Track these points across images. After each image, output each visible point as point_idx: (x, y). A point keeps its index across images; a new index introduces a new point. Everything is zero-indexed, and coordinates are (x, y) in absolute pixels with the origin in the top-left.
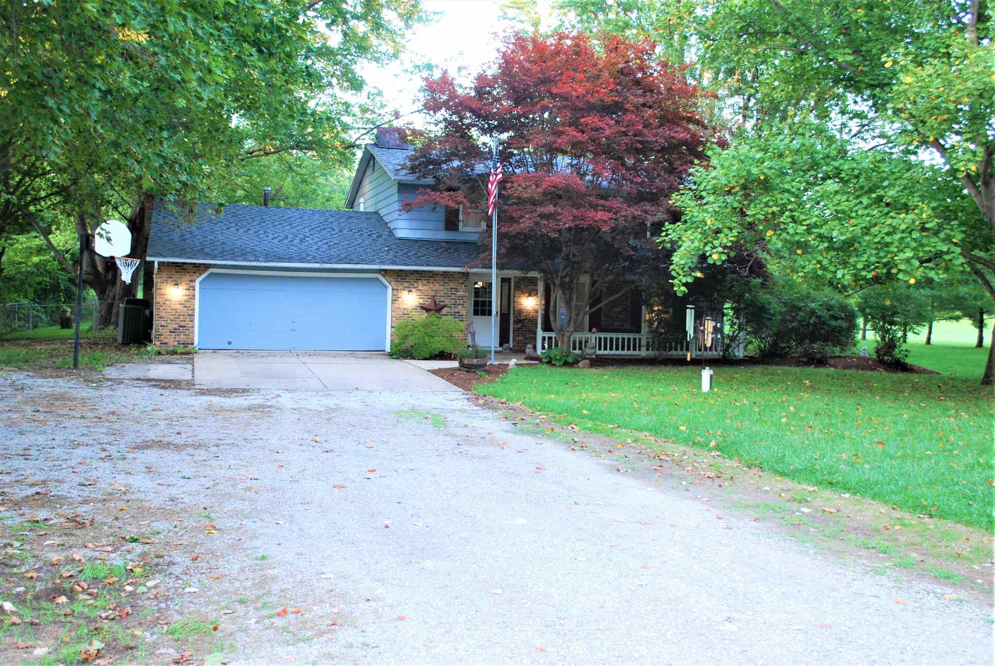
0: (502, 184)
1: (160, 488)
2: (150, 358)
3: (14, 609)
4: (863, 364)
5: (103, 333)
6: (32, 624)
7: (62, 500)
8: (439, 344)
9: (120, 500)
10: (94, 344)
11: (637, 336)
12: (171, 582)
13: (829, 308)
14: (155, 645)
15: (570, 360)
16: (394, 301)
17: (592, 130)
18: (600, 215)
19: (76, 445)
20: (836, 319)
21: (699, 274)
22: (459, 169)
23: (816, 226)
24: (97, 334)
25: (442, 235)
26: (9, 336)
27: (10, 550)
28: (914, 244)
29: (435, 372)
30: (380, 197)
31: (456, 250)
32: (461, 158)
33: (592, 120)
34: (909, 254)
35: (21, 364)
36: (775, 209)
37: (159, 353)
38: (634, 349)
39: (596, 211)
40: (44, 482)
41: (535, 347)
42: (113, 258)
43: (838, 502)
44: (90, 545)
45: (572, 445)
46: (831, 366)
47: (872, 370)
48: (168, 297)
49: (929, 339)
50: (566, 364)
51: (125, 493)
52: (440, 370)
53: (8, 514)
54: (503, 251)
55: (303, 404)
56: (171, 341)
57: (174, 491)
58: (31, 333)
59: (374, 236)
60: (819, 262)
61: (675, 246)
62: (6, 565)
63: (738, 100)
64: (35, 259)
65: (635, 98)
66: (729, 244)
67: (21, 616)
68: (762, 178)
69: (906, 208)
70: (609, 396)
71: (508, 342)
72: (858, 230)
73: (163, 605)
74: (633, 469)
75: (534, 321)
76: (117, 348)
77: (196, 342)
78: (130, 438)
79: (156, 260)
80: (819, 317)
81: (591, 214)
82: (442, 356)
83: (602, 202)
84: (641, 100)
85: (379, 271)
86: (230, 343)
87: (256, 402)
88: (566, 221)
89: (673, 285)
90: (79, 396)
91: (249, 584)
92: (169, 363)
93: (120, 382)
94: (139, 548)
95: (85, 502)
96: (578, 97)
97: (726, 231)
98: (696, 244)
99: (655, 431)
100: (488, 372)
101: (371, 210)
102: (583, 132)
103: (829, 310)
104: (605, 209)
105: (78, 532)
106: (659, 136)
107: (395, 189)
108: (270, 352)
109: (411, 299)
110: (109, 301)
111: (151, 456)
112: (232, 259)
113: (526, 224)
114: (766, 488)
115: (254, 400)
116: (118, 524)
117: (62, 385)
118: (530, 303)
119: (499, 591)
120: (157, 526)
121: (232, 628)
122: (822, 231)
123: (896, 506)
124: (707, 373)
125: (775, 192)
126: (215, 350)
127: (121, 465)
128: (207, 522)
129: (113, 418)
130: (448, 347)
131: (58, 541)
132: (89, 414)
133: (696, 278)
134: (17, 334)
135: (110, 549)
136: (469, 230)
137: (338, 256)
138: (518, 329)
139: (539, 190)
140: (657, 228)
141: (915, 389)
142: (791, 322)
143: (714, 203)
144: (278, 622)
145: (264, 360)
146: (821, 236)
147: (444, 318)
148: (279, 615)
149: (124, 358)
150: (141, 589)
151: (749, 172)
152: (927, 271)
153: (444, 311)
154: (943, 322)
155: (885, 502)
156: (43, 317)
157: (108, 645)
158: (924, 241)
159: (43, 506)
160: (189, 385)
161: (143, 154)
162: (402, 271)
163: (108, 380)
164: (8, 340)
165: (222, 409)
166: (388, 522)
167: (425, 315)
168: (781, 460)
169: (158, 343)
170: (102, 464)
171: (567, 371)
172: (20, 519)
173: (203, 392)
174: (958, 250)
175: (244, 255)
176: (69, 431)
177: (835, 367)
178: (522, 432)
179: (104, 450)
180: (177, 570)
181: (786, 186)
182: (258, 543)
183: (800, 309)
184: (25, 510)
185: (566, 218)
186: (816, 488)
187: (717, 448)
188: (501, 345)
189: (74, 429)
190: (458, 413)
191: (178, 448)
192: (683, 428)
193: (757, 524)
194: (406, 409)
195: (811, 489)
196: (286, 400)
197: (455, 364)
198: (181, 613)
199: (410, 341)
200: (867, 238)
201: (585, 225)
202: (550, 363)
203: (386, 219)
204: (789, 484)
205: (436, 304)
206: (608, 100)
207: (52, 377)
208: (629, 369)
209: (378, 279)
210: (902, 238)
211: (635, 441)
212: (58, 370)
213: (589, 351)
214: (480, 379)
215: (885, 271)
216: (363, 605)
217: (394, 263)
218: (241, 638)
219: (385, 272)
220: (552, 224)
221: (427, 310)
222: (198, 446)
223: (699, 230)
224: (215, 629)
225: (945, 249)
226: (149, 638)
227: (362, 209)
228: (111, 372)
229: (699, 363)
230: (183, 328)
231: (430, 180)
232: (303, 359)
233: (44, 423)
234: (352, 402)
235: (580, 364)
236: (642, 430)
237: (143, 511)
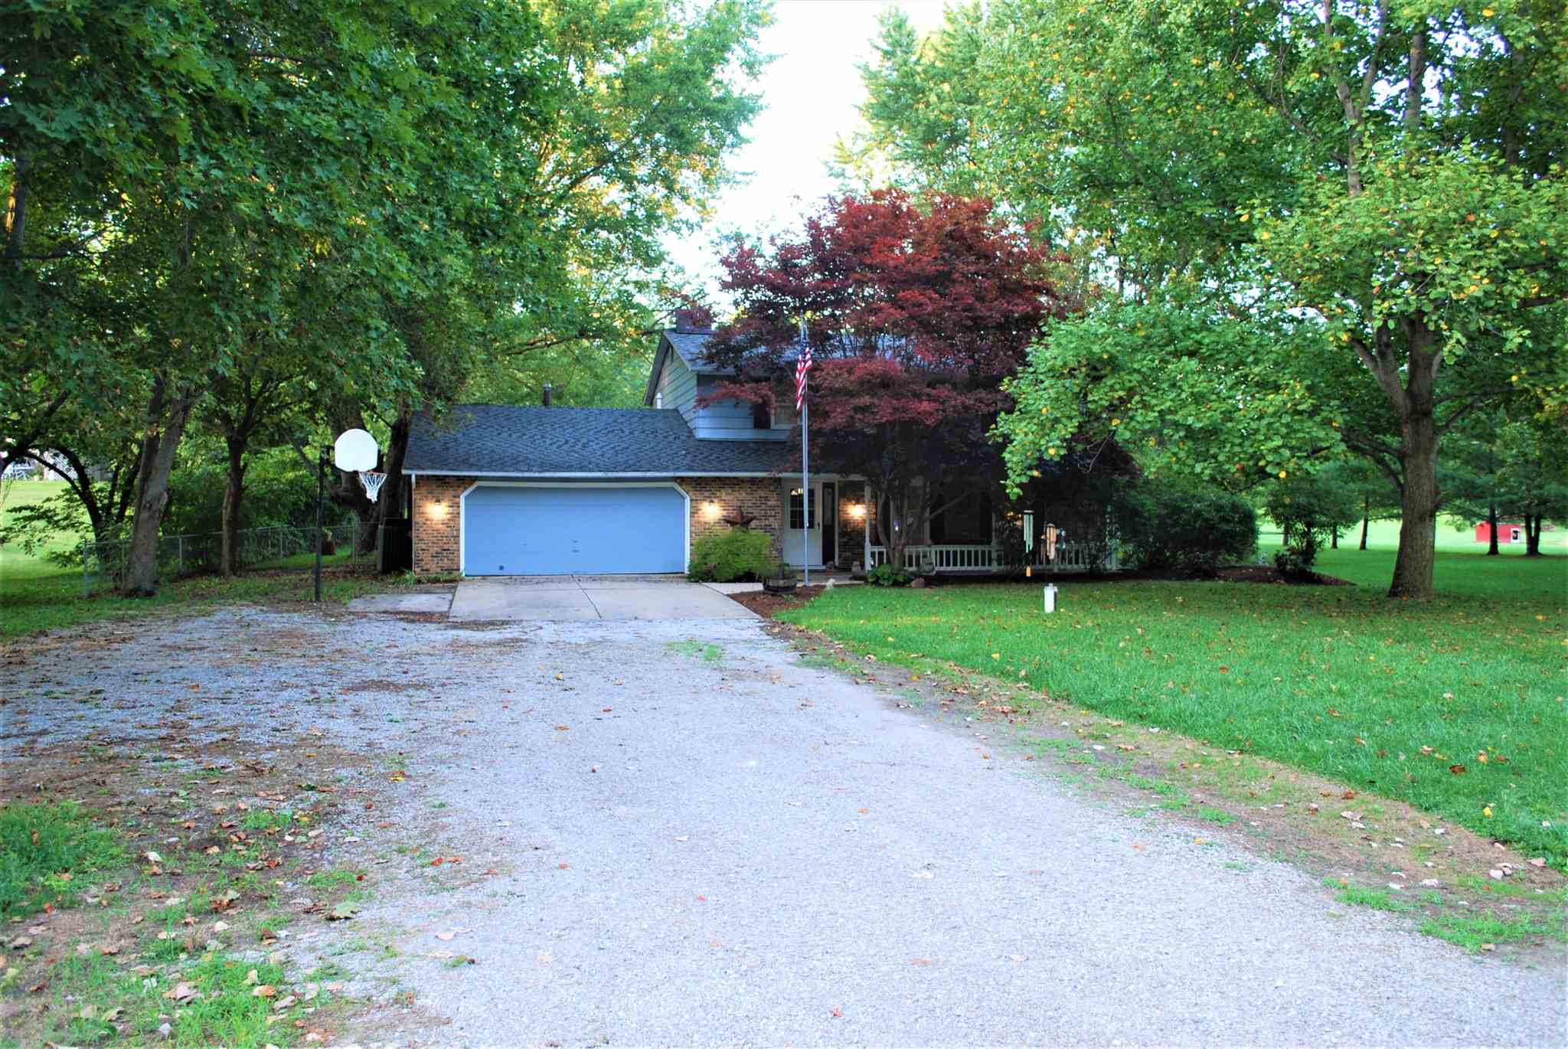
0: (811, 372)
1: (361, 732)
2: (407, 588)
3: (159, 859)
4: (1260, 575)
5: (365, 560)
6: (173, 874)
7: (247, 746)
8: (743, 564)
9: (312, 745)
10: (352, 572)
11: (986, 548)
12: (334, 832)
13: (1219, 508)
14: (293, 895)
15: (901, 579)
16: (693, 514)
17: (914, 305)
18: (925, 406)
19: (283, 687)
20: (1228, 522)
21: (1035, 473)
22: (764, 357)
23: (1170, 411)
24: (359, 560)
25: (749, 434)
26: (257, 566)
27: (174, 800)
28: (1284, 430)
29: (734, 597)
30: (679, 392)
31: (766, 452)
32: (767, 343)
33: (912, 294)
34: (1278, 442)
35: (256, 598)
36: (1122, 393)
37: (419, 582)
38: (983, 564)
39: (921, 401)
40: (235, 728)
41: (863, 565)
42: (356, 473)
43: (1140, 739)
44: (262, 794)
45: (858, 678)
46: (1220, 578)
47: (1270, 582)
48: (429, 516)
49: (1364, 543)
50: (896, 584)
51: (320, 739)
52: (742, 594)
53: (183, 762)
54: (817, 451)
55: (564, 637)
56: (434, 567)
57: (374, 735)
58: (282, 561)
59: (671, 439)
60: (1175, 454)
61: (1007, 440)
62: (166, 815)
63: (1113, 261)
64: (290, 475)
65: (965, 266)
66: (1069, 436)
67: (163, 866)
68: (1105, 356)
69: (1277, 388)
70: (929, 621)
71: (833, 559)
72: (1218, 416)
73: (317, 855)
74: (917, 705)
75: (862, 533)
76: (375, 578)
77: (462, 567)
78: (350, 678)
79: (414, 474)
80: (1206, 520)
81: (914, 405)
82: (749, 577)
83: (928, 390)
84: (972, 269)
85: (675, 479)
86: (501, 568)
87: (509, 636)
88: (884, 415)
89: (1005, 487)
90: (309, 632)
91: (416, 832)
92: (428, 592)
93: (364, 615)
94: (314, 796)
95: (273, 748)
96: (896, 267)
97: (1064, 420)
98: (1031, 437)
99: (960, 660)
100: (797, 595)
101: (670, 407)
102: (903, 308)
103: (1218, 511)
104: (931, 399)
105: (253, 780)
106: (994, 310)
107: (694, 382)
108: (550, 578)
109: (712, 511)
110: (372, 522)
111: (365, 698)
112: (502, 470)
113: (838, 418)
114: (1065, 723)
115: (509, 633)
116: (299, 771)
117: (297, 620)
118: (857, 512)
119: (685, 838)
120: (343, 773)
121: (380, 877)
122: (1176, 418)
123: (1209, 742)
124: (1050, 592)
125: (1122, 373)
126: (484, 577)
127: (327, 708)
128: (396, 768)
129: (338, 656)
130: (755, 566)
131: (228, 789)
132: (313, 653)
133: (1032, 478)
134: (268, 564)
135: (282, 797)
136: (780, 427)
137: (626, 462)
138: (846, 544)
139: (852, 378)
140: (992, 418)
141: (1308, 605)
142: (1173, 526)
143: (1051, 388)
144: (430, 871)
145: (539, 586)
146: (1176, 425)
147: (753, 532)
148: (433, 864)
149: (378, 585)
150: (301, 839)
151: (1090, 352)
152: (1301, 462)
153: (753, 524)
154: (1381, 522)
155: (1196, 737)
156: (302, 542)
157: (244, 895)
158: (1297, 426)
159: (225, 753)
160: (439, 618)
161: (347, 358)
162: (700, 478)
163: (350, 613)
164: (255, 570)
165: (468, 644)
166: (596, 767)
167: (730, 528)
168: (1092, 690)
169: (418, 570)
170: (306, 708)
171: (895, 591)
172: (194, 767)
173: (455, 626)
174: (1338, 436)
175: (515, 464)
176: (282, 671)
177: (1225, 579)
178: (808, 664)
179: (313, 692)
180: (345, 819)
181: (1136, 366)
182: (443, 790)
183: (1183, 510)
184: (205, 757)
185: (885, 409)
186: (1121, 722)
187: (1026, 678)
188: (824, 563)
189: (289, 667)
190: (742, 645)
191: (398, 688)
192: (996, 656)
193: (1028, 764)
194: (683, 640)
195: (1115, 723)
196: (548, 633)
197: (758, 587)
198: (332, 863)
199: (712, 561)
200: (1230, 425)
201: (907, 417)
202: (876, 583)
203: (686, 417)
204: (1095, 717)
205: (742, 517)
206: (931, 270)
207: (288, 611)
208: (968, 589)
209: (673, 489)
210: (1270, 424)
211: (936, 672)
212: (297, 605)
213: (927, 568)
214: (786, 604)
215: (1251, 463)
216: (530, 854)
217: (691, 469)
218: (385, 887)
219: (681, 480)
220: (869, 418)
221: (733, 523)
222: (418, 687)
223: (1036, 421)
224: (360, 878)
225: (1322, 434)
226: (290, 887)
227: (659, 407)
228: (358, 605)
229: (1042, 578)
230: (448, 551)
231: (730, 370)
232: (584, 585)
233: (258, 663)
234: (622, 634)
235: (913, 584)
236: (948, 659)
237: (335, 758)
